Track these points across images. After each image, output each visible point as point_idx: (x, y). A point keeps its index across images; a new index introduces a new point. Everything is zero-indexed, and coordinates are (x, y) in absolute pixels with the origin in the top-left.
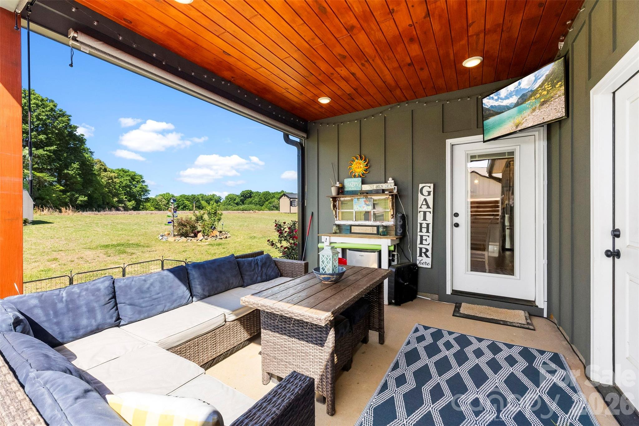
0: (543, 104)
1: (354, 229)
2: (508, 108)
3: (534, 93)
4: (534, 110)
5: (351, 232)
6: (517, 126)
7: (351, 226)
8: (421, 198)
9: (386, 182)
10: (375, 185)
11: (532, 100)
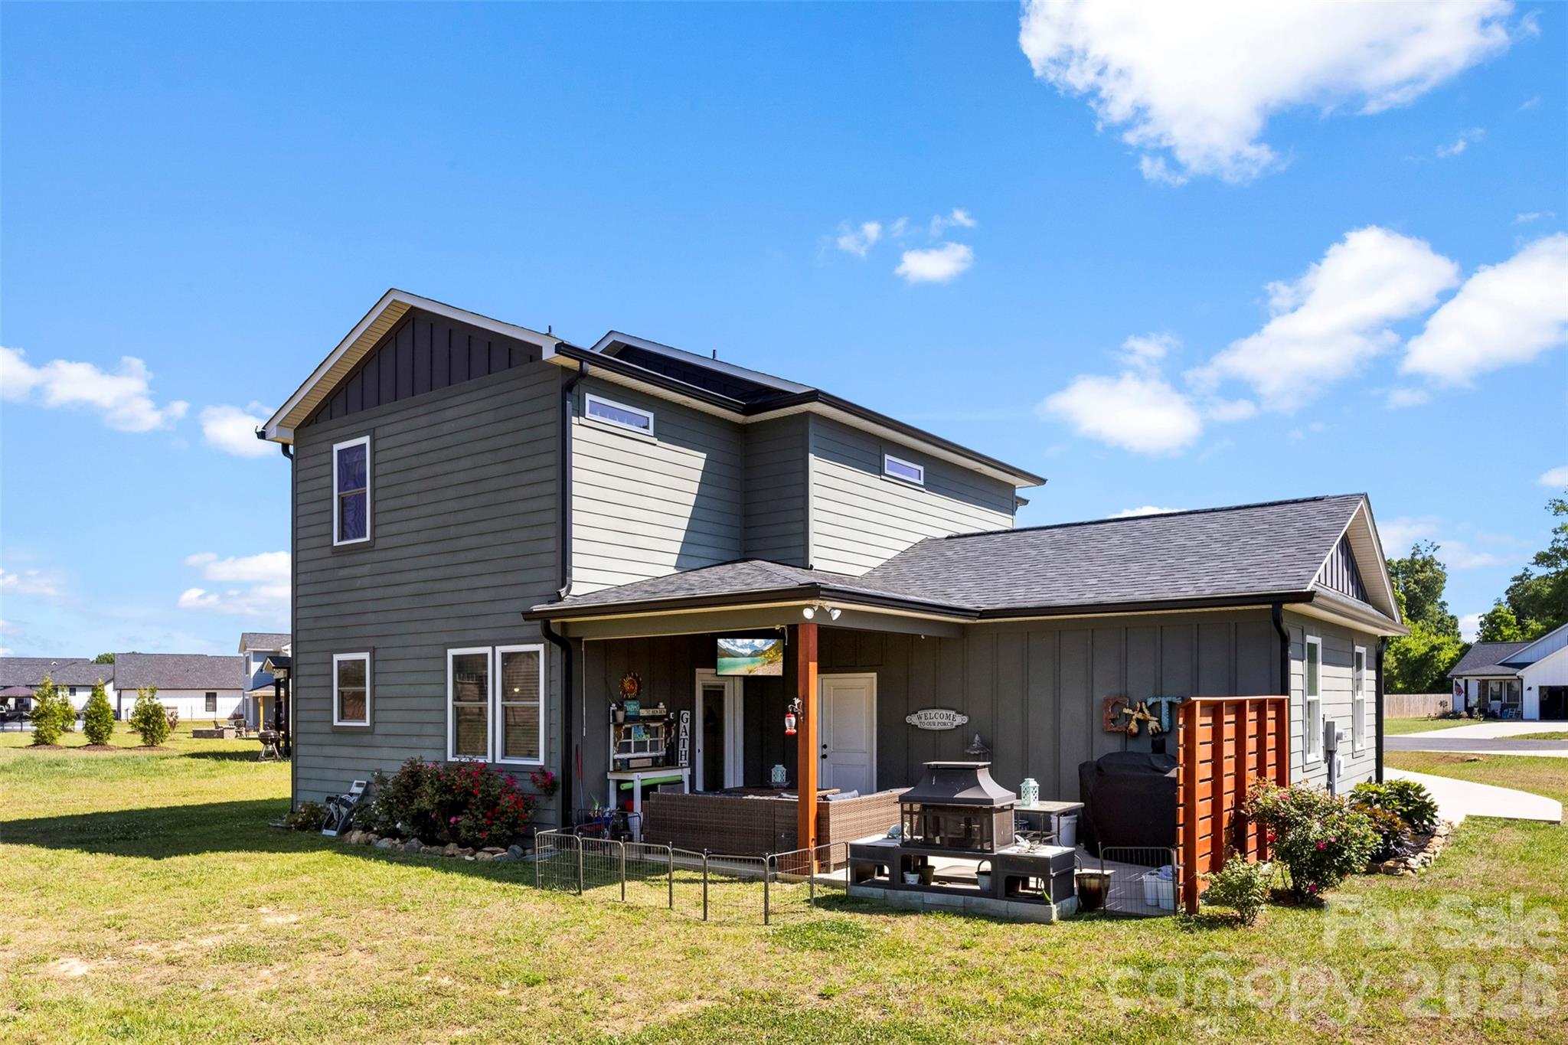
0: (770, 662)
1: (633, 764)
2: (743, 656)
3: (764, 653)
4: (764, 665)
5: (629, 768)
6: (750, 672)
7: (629, 759)
8: (682, 725)
9: (656, 707)
10: (651, 710)
11: (762, 657)
